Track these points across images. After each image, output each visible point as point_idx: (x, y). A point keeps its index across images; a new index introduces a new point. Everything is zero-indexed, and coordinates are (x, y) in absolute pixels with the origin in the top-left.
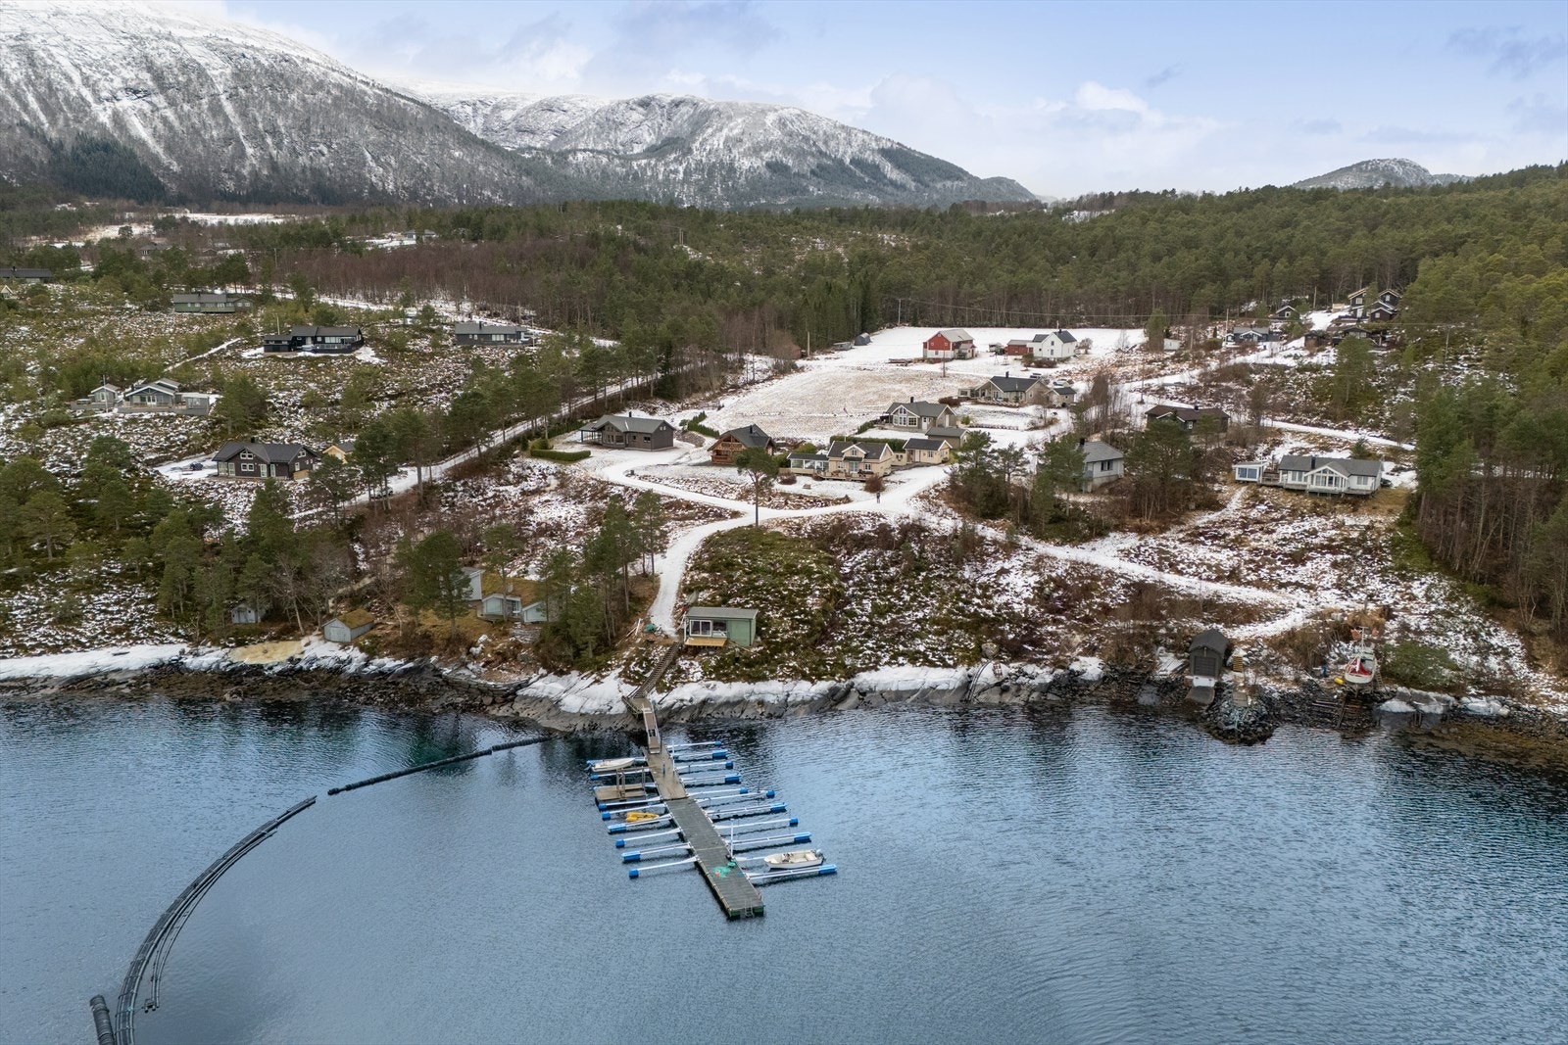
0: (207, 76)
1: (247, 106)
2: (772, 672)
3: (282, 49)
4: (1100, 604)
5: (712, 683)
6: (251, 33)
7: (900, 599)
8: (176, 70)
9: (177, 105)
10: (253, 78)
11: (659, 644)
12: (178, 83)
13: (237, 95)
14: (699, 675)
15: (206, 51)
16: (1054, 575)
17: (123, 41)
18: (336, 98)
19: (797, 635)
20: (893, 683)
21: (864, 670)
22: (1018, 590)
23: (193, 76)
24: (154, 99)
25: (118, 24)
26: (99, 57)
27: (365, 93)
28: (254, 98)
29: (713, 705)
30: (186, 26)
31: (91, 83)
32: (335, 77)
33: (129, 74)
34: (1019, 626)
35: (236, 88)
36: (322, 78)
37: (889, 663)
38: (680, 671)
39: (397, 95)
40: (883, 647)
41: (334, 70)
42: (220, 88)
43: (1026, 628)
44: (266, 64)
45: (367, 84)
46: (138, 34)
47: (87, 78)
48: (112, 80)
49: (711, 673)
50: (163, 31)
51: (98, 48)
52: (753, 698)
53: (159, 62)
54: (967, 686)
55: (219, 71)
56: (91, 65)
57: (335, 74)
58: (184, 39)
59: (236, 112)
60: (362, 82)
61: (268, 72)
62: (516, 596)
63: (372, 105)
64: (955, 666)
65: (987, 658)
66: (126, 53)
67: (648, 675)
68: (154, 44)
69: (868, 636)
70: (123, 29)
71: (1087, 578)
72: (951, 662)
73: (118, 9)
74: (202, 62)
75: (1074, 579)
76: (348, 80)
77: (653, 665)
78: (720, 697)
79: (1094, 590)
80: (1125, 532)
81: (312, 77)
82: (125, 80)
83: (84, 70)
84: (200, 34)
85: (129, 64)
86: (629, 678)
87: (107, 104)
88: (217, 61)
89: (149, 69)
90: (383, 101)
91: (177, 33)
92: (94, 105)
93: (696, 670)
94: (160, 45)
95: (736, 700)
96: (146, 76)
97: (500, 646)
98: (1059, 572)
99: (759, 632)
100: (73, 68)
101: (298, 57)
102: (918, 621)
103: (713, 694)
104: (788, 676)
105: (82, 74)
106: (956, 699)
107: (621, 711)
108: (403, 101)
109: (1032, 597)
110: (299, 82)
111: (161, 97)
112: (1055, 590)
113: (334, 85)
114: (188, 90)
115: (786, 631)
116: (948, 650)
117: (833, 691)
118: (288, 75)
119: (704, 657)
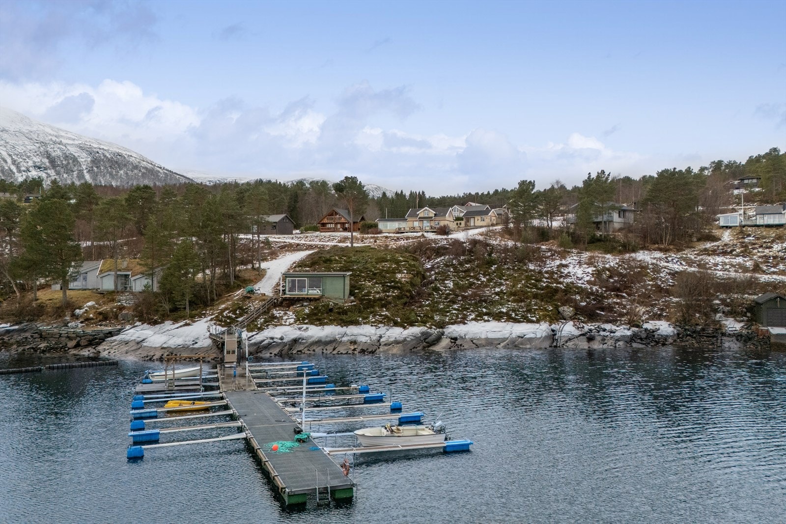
0: (78, 162)
1: (97, 176)
2: (364, 318)
3: (117, 151)
4: (652, 286)
5: (305, 326)
6: (103, 143)
7: (478, 280)
8: (62, 158)
9: (60, 175)
10: (102, 163)
11: (256, 299)
12: (63, 164)
13: (92, 170)
14: (292, 321)
15: (79, 150)
16: (607, 266)
17: (36, 144)
18: (143, 173)
19: (388, 296)
20: (481, 333)
21: (453, 324)
22: (579, 276)
23: (71, 161)
24: (49, 171)
25: (35, 137)
26: (22, 151)
27: (159, 172)
28: (101, 172)
29: (304, 344)
30: (70, 139)
31: (16, 163)
32: (144, 164)
33: (37, 159)
34: (589, 298)
35: (92, 167)
36: (137, 164)
37: (475, 319)
38: (273, 317)
39: (175, 173)
40: (468, 309)
41: (144, 161)
42: (84, 167)
43: (594, 300)
44: (109, 157)
45: (161, 168)
46: (44, 141)
47: (15, 161)
48: (28, 162)
49: (304, 319)
50: (57, 140)
51: (22, 147)
52: (345, 339)
53: (53, 154)
54: (553, 336)
55: (84, 159)
56: (17, 155)
57: (144, 163)
58: (68, 144)
59: (91, 178)
60: (158, 167)
61: (110, 160)
62: (128, 270)
63: (162, 177)
64: (538, 321)
65: (565, 319)
66: (37, 150)
67: (240, 319)
68: (52, 146)
69: (453, 302)
70: (37, 139)
71: (637, 267)
72: (534, 319)
73: (35, 129)
74: (76, 155)
75: (625, 269)
76: (151, 165)
77: (247, 313)
78: (312, 337)
79: (646, 276)
80: (650, 251)
81: (132, 164)
82: (34, 162)
83: (14, 157)
84: (77, 142)
85: (38, 155)
86: (221, 321)
87: (24, 173)
88: (84, 155)
89: (48, 158)
90: (168, 176)
91: (64, 141)
92: (16, 174)
93: (291, 316)
94: (55, 146)
95: (328, 339)
96: (46, 161)
97: (105, 308)
98: (612, 264)
99: (351, 293)
100: (8, 156)
101: (126, 154)
102: (497, 294)
103: (305, 334)
104: (381, 322)
105: (12, 159)
106: (546, 344)
107: (206, 345)
108: (178, 176)
109: (593, 279)
110: (125, 165)
111: (53, 171)
112: (611, 277)
113: (143, 168)
114: (67, 168)
115: (378, 293)
116: (529, 311)
117: (425, 335)
118: (120, 162)
119: (297, 307)
